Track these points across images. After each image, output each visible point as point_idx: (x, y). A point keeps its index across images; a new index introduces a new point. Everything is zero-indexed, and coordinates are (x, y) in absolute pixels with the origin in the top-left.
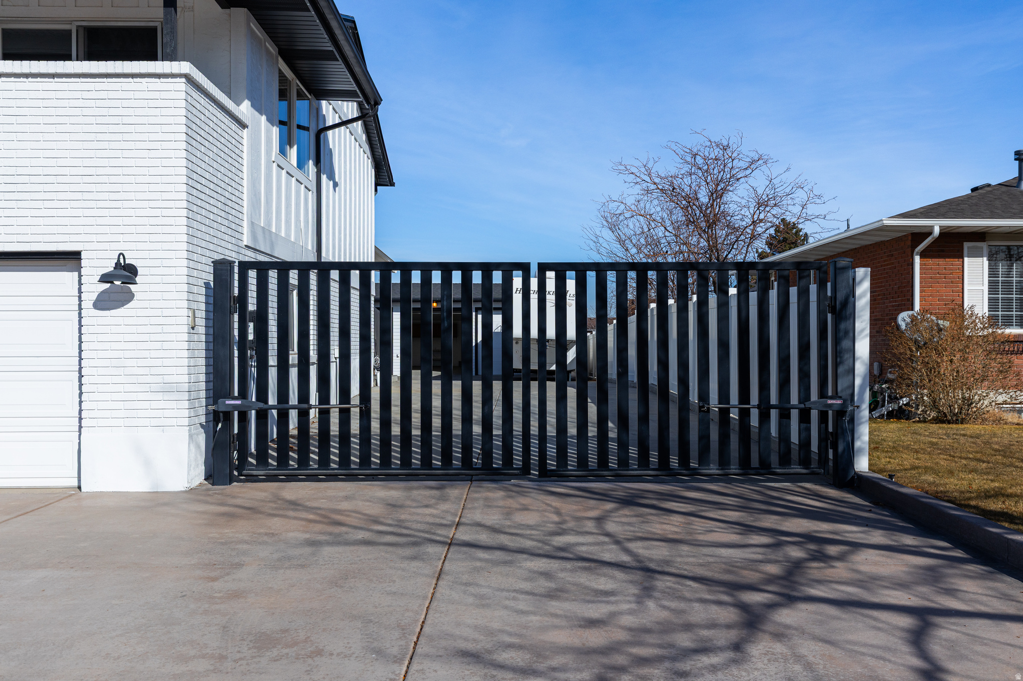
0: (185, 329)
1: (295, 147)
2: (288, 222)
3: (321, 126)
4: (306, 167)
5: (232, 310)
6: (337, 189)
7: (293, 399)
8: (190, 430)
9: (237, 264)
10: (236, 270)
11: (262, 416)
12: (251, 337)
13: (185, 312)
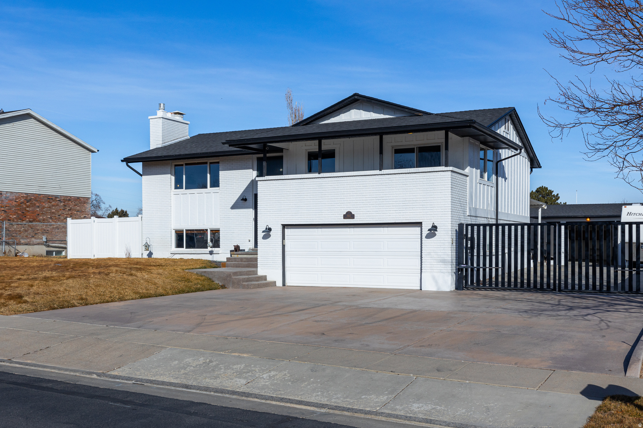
0: (450, 244)
1: (487, 173)
2: (483, 203)
3: (499, 160)
4: (492, 177)
5: (464, 238)
6: (507, 180)
7: (481, 265)
8: (451, 274)
9: (465, 224)
10: (465, 226)
11: (472, 270)
12: (469, 246)
13: (450, 239)
